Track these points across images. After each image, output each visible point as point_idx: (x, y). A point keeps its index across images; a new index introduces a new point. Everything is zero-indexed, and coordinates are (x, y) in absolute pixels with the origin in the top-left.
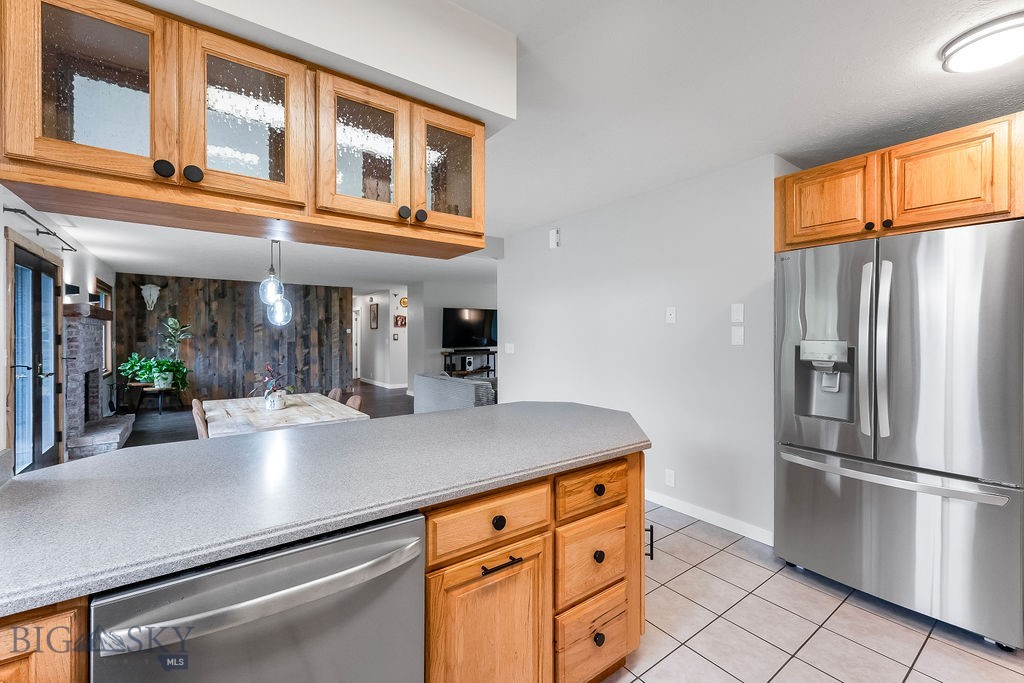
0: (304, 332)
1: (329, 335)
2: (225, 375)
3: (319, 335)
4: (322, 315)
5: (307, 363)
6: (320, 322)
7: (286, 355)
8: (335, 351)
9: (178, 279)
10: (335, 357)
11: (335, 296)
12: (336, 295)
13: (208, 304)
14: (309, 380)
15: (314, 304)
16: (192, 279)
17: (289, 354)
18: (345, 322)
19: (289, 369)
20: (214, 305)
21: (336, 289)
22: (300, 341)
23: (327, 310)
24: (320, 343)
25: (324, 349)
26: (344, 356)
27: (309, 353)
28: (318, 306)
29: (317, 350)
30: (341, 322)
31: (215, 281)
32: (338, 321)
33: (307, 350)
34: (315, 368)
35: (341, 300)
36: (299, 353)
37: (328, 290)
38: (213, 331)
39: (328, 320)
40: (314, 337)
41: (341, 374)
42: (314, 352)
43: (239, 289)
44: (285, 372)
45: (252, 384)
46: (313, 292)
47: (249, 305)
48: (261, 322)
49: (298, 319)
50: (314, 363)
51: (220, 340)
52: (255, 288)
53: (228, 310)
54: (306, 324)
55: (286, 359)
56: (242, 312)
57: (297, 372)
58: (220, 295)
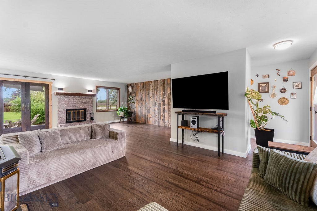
0: (163, 99)
2: (144, 114)
3: (168, 101)
4: (169, 92)
5: (164, 111)
6: (168, 95)
7: (158, 108)
9: (136, 83)
13: (141, 90)
15: (166, 87)
16: (138, 83)
17: (159, 108)
19: (159, 114)
20: (142, 90)
22: (162, 103)
24: (168, 104)
27: (165, 107)
28: (168, 87)
29: (167, 106)
31: (142, 83)
33: (164, 107)
34: (167, 115)
36: (162, 107)
38: (141, 99)
40: (166, 101)
43: (147, 84)
44: (157, 115)
45: (149, 118)
46: (166, 81)
47: (149, 90)
48: (152, 95)
49: (161, 94)
50: (166, 113)
51: (143, 102)
52: (150, 83)
53: (144, 92)
54: (164, 95)
55: (158, 110)
56: (147, 92)
57: (161, 115)
58: (143, 87)
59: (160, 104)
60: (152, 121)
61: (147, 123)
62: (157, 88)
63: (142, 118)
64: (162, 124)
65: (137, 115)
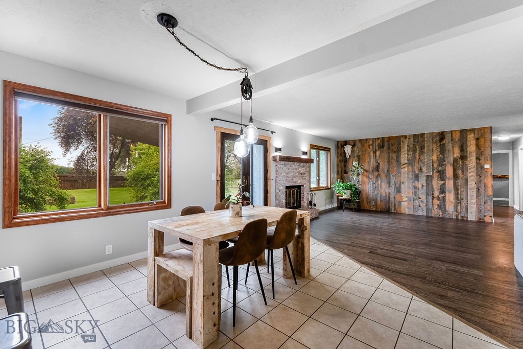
0: (440, 168)
1: (464, 169)
2: (384, 195)
3: (455, 170)
4: (457, 153)
5: (442, 190)
6: (455, 160)
7: (425, 184)
8: (472, 184)
9: (360, 140)
10: (471, 189)
11: (471, 138)
12: (472, 135)
13: (375, 153)
14: (444, 205)
15: (449, 146)
16: (367, 140)
17: (427, 185)
18: (482, 159)
19: (427, 195)
20: (378, 153)
21: (473, 130)
22: (436, 175)
23: (463, 149)
24: (456, 177)
25: (460, 182)
26: (482, 189)
27: (444, 184)
28: (453, 147)
29: (452, 182)
30: (478, 158)
31: (378, 139)
32: (474, 158)
33: (443, 182)
34: (450, 197)
35: (477, 139)
36: (436, 183)
37: (463, 133)
38: (377, 168)
39: (464, 157)
40: (449, 171)
41: (478, 204)
42: (450, 184)
43: (392, 142)
44: (423, 197)
45: (400, 202)
46: (448, 137)
47: (398, 151)
48: (406, 161)
49: (435, 158)
50: (449, 192)
51: (381, 173)
52: (402, 139)
53: (386, 155)
54: (441, 162)
55: (425, 188)
56: (394, 156)
57: (433, 198)
58: (381, 147)
59: (429, 178)
60: (406, 207)
61: (393, 211)
62: (422, 148)
63: (379, 202)
64: (436, 212)
65: (364, 196)
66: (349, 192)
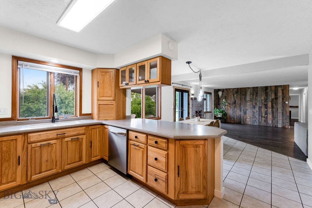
0: (265, 103)
1: (276, 103)
2: (238, 115)
3: (272, 104)
4: (273, 97)
5: (266, 114)
6: (272, 100)
7: (258, 111)
8: (280, 110)
9: (226, 89)
10: (279, 113)
11: (280, 89)
12: (280, 88)
13: (234, 95)
14: (267, 120)
15: (270, 93)
16: (230, 89)
18: (285, 99)
19: (259, 116)
20: (235, 95)
21: (280, 86)
22: (263, 106)
23: (276, 94)
24: (272, 107)
25: (274, 110)
26: (284, 113)
27: (267, 110)
28: (272, 93)
29: (271, 109)
30: (283, 99)
31: (235, 88)
32: (281, 99)
33: (266, 110)
34: (270, 116)
35: (283, 90)
36: (263, 110)
37: (276, 87)
38: (235, 103)
39: (276, 98)
40: (270, 105)
41: (283, 120)
43: (242, 90)
44: (257, 117)
45: (246, 119)
46: (269, 89)
47: (245, 94)
48: (249, 100)
49: (263, 98)
50: (270, 114)
51: (237, 105)
52: (247, 89)
53: (239, 96)
54: (266, 100)
55: (258, 112)
56: (243, 97)
57: (262, 117)
58: (237, 92)
59: (260, 108)
60: (249, 121)
61: (242, 123)
62: (257, 93)
63: (235, 119)
64: (263, 123)
65: (228, 116)
66: (221, 114)
